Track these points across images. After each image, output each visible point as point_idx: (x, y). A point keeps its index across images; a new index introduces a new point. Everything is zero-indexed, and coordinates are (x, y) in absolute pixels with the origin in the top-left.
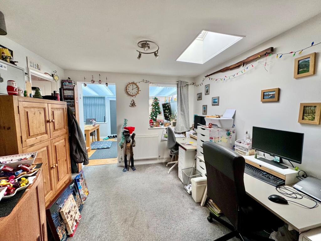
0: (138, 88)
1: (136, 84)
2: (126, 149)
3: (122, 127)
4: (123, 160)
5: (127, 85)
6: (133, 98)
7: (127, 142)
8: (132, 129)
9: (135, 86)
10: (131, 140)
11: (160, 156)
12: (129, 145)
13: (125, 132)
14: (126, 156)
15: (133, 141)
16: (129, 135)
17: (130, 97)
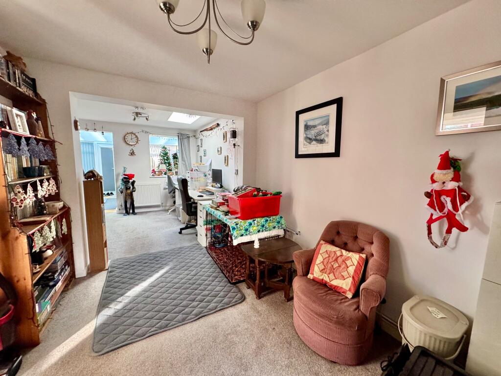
0: (138, 138)
1: (135, 134)
2: (126, 196)
3: (121, 174)
4: (124, 206)
5: (125, 135)
6: (131, 147)
7: (127, 189)
8: (132, 176)
9: (134, 136)
10: (132, 187)
11: (162, 204)
12: (129, 191)
13: (125, 178)
14: (126, 202)
15: (134, 188)
16: (129, 182)
17: (128, 146)
